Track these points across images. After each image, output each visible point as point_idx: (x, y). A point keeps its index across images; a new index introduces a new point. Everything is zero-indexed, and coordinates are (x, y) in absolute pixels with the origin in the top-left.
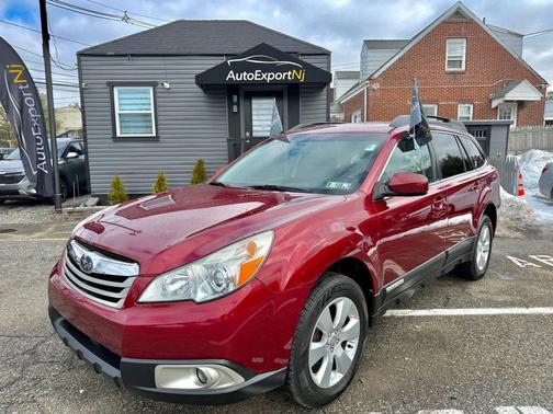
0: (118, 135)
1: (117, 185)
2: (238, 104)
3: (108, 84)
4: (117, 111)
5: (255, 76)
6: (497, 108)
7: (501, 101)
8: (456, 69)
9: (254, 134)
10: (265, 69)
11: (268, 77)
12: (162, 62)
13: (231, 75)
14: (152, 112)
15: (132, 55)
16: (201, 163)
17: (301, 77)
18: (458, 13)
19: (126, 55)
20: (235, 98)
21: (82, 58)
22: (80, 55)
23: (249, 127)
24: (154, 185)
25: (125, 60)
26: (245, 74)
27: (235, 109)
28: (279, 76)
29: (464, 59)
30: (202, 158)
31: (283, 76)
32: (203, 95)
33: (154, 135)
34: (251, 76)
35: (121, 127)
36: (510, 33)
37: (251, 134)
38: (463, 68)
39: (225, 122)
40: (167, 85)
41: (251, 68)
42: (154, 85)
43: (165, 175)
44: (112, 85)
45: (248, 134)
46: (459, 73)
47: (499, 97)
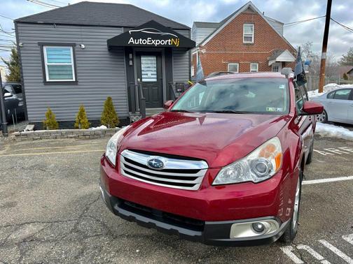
0: (48, 80)
1: (49, 115)
2: (132, 60)
3: (39, 44)
4: (46, 63)
5: (148, 42)
6: (271, 66)
7: (274, 62)
8: (248, 42)
9: (143, 80)
10: (154, 37)
11: (156, 43)
12: (79, 30)
13: (131, 40)
14: (72, 64)
15: (57, 24)
16: (110, 99)
17: (177, 43)
18: (250, 8)
19: (52, 24)
20: (131, 56)
21: (18, 25)
22: (17, 22)
23: (140, 76)
24: (77, 114)
25: (50, 28)
26: (141, 40)
27: (131, 63)
28: (163, 42)
29: (253, 36)
30: (111, 96)
31: (165, 42)
32: (108, 53)
33: (74, 80)
34: (144, 42)
35: (50, 75)
36: (276, 21)
37: (141, 80)
38: (253, 42)
39: (123, 72)
40: (83, 46)
41: (145, 36)
42: (73, 45)
43: (84, 108)
44: (42, 45)
45: (139, 80)
46: (251, 44)
47: (272, 60)
